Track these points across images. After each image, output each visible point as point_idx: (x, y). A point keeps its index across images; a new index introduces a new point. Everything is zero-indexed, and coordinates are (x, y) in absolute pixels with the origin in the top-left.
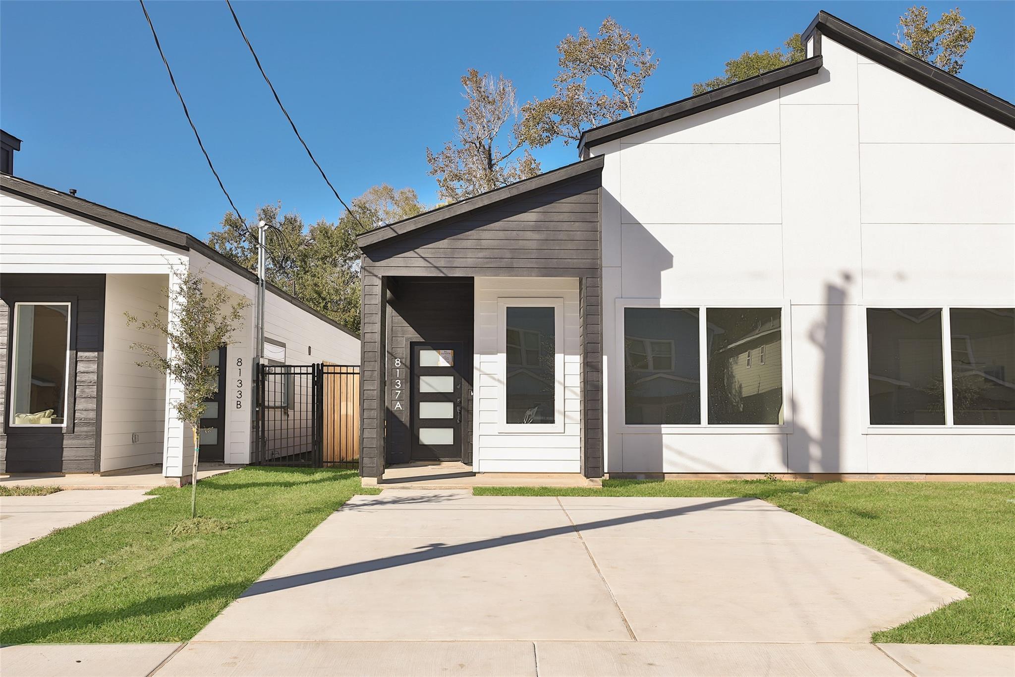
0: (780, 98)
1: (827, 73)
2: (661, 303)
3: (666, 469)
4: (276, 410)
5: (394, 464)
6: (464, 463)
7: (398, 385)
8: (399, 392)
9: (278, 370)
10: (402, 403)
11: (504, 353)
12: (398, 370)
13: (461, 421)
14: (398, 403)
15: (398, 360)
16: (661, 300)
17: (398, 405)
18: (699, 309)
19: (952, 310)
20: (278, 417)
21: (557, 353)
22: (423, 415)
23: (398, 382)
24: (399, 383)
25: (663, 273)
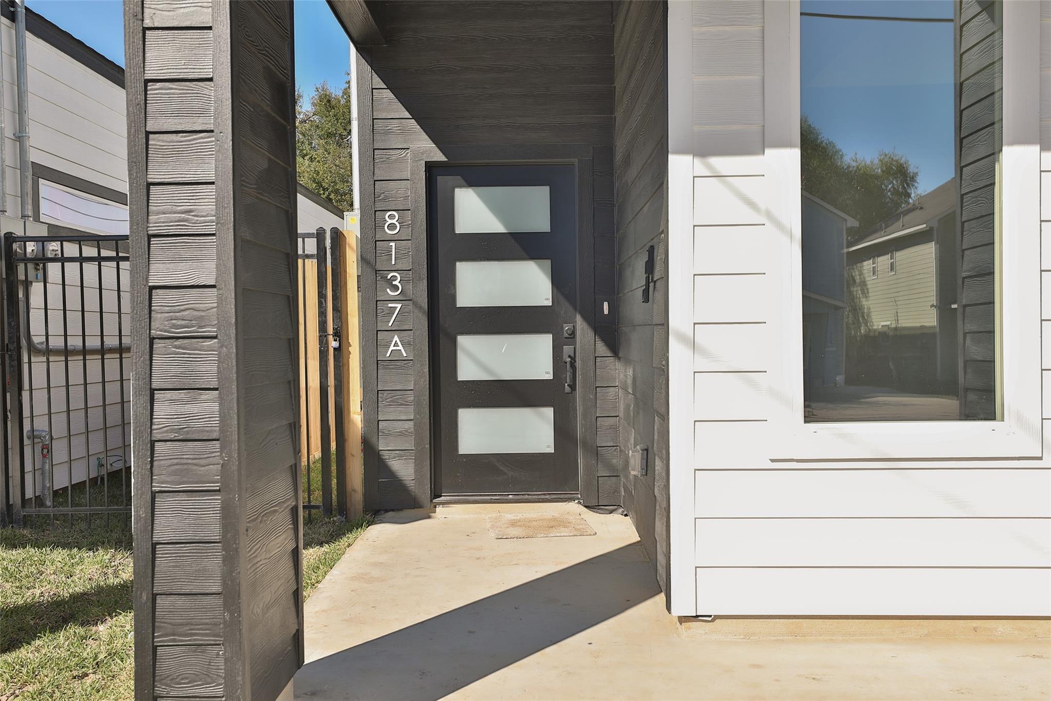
4: (51, 359)
5: (387, 511)
6: (586, 507)
7: (395, 288)
8: (399, 306)
9: (71, 250)
10: (406, 339)
11: (789, 145)
12: (393, 244)
13: (573, 387)
14: (396, 338)
15: (391, 217)
17: (396, 345)
20: (58, 377)
21: (1013, 143)
22: (467, 371)
23: (394, 278)
24: (396, 283)
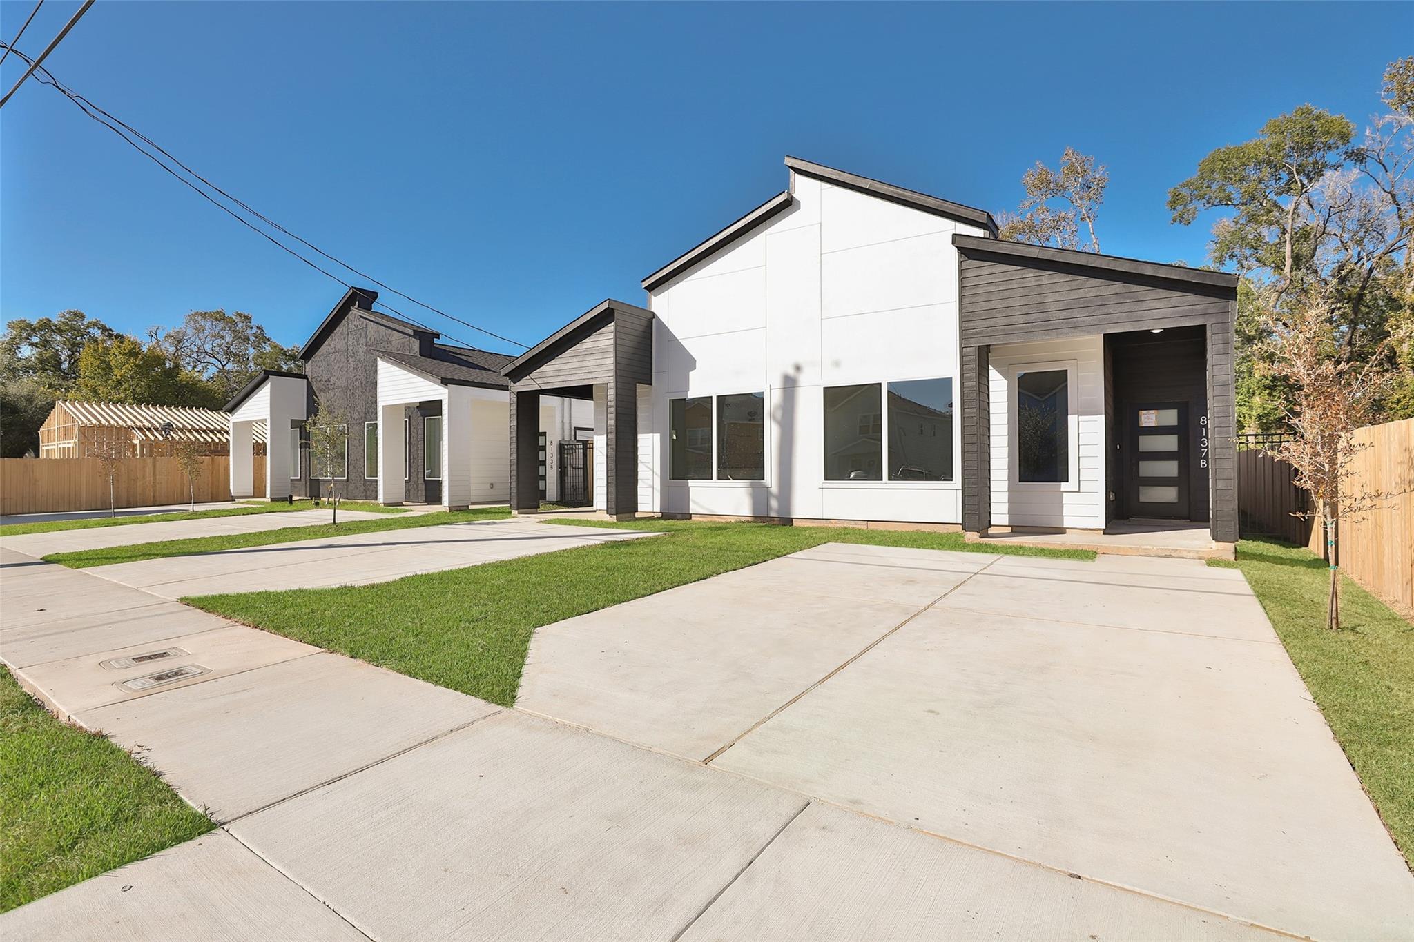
1: (799, 202)
2: (688, 395)
16: (689, 392)
19: (889, 384)
25: (691, 373)
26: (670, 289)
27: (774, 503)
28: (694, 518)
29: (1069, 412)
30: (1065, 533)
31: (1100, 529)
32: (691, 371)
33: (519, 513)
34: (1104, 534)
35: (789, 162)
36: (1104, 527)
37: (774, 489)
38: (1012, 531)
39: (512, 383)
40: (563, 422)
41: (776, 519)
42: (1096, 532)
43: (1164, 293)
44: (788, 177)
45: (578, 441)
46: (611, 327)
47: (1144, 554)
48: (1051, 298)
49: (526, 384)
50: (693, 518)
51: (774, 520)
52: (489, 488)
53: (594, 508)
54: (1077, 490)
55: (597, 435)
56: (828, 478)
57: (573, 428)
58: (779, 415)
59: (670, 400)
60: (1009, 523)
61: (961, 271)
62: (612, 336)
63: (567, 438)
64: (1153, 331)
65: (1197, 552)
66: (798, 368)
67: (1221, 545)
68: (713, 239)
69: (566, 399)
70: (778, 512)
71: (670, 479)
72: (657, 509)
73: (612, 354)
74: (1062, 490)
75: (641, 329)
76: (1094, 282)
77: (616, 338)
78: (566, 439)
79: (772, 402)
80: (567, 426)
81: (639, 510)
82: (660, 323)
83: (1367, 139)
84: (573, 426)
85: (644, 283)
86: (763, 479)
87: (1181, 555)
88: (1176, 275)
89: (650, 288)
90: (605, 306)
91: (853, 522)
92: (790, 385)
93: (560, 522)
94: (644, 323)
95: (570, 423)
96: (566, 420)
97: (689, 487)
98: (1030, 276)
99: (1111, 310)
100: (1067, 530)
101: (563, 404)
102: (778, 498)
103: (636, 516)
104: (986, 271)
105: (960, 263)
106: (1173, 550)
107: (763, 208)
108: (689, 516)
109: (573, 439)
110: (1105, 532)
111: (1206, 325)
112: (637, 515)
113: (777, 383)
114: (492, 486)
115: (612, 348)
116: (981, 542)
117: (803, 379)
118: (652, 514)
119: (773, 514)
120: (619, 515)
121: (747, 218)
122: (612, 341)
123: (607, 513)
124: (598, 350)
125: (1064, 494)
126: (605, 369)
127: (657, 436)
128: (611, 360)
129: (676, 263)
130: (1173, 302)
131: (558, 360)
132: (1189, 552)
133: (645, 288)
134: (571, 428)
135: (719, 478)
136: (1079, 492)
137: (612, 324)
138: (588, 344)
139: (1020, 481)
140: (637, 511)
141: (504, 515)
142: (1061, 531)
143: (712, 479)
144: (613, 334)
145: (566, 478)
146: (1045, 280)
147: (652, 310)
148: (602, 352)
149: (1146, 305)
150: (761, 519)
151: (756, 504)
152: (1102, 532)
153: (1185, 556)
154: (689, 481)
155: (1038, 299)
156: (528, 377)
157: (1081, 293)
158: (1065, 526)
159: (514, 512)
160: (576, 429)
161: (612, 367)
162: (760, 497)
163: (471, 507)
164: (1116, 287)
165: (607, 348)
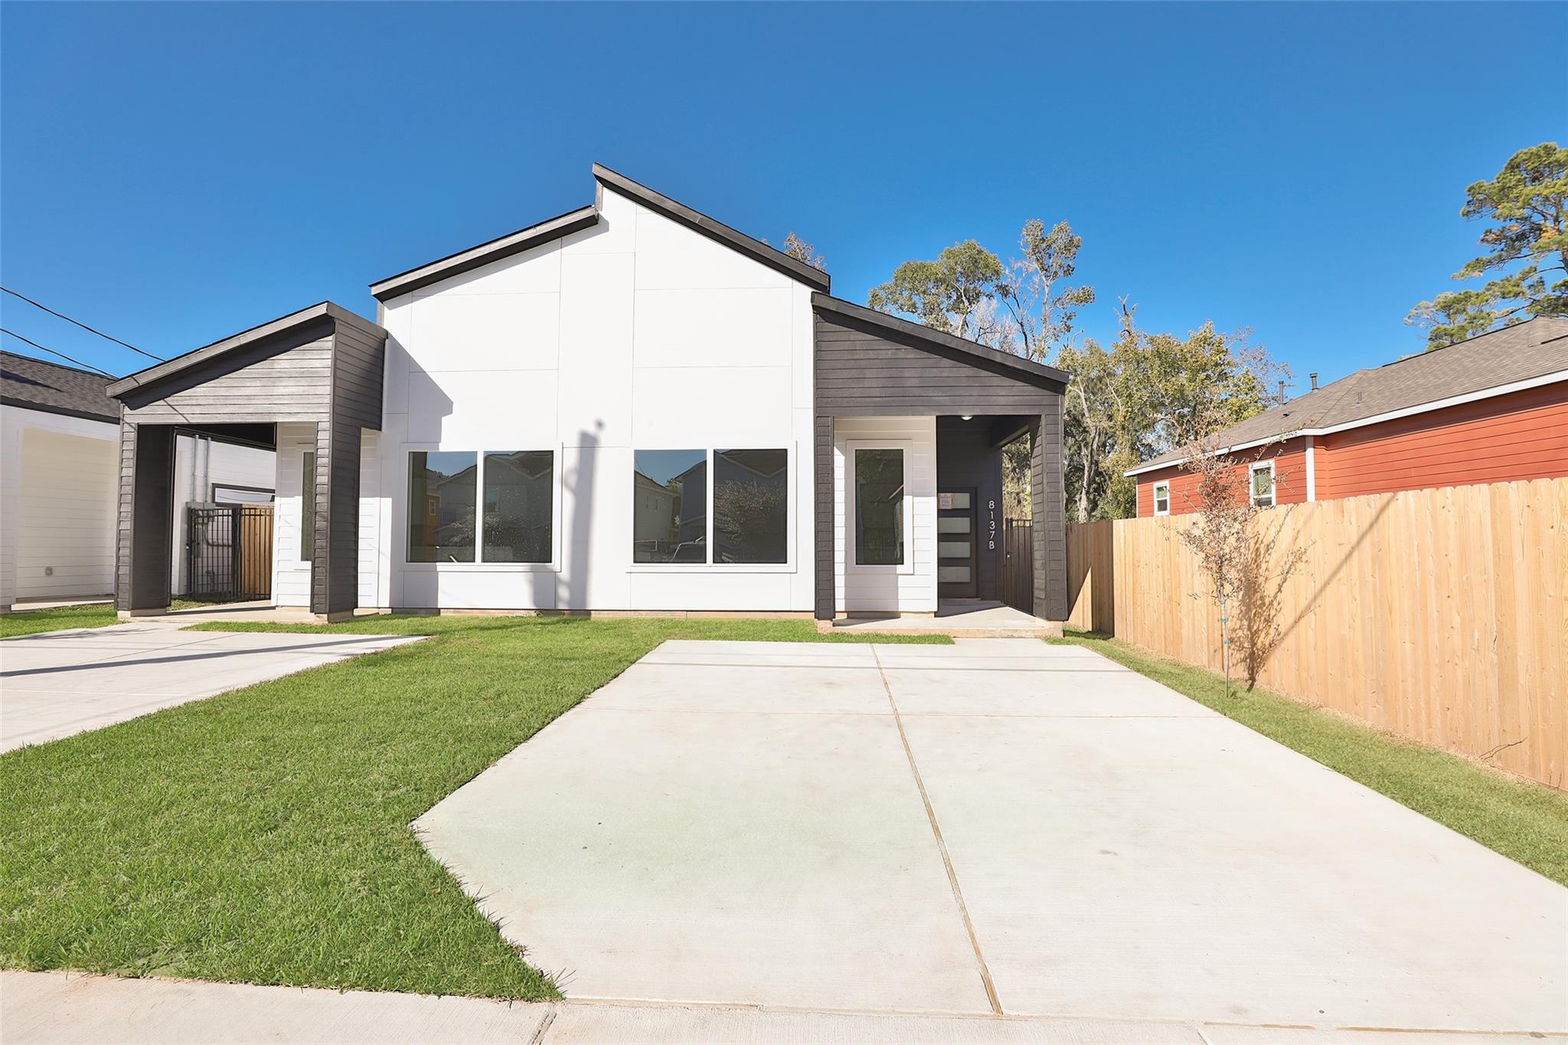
0: (561, 248)
1: (607, 223)
2: (440, 448)
3: (441, 604)
16: (440, 444)
18: (476, 452)
19: (715, 452)
25: (444, 419)
26: (414, 303)
27: (564, 593)
28: (443, 613)
29: (904, 493)
30: (899, 617)
31: (932, 612)
32: (445, 415)
33: (132, 616)
34: (935, 616)
35: (597, 170)
36: (936, 610)
37: (565, 574)
38: (848, 618)
39: (127, 408)
40: (193, 475)
41: (566, 612)
42: (928, 615)
43: (1008, 382)
44: (595, 190)
45: (218, 504)
46: (328, 342)
47: (990, 635)
48: (907, 374)
49: (156, 413)
50: (441, 614)
51: (564, 614)
52: (43, 574)
53: (273, 603)
54: (912, 573)
55: (281, 497)
56: (637, 560)
57: (210, 485)
58: (573, 480)
59: (410, 452)
60: (846, 608)
61: (817, 333)
62: (329, 355)
63: (199, 499)
64: (964, 418)
65: (1034, 631)
66: (600, 425)
67: (1052, 624)
68: (487, 247)
69: (201, 442)
70: (569, 603)
71: (407, 561)
72: (385, 602)
73: (329, 382)
74: (898, 573)
75: (371, 351)
76: (947, 362)
77: (335, 359)
78: (197, 501)
79: (564, 465)
80: (200, 482)
81: (359, 606)
82: (397, 346)
83: (1008, 277)
84: (211, 481)
85: (373, 288)
86: (551, 562)
87: (1020, 635)
88: (1021, 365)
89: (383, 297)
90: (322, 310)
91: (668, 613)
92: (588, 445)
93: (227, 627)
94: (375, 345)
95: (206, 476)
96: (200, 473)
97: (437, 572)
98: (888, 350)
99: (961, 392)
100: (902, 614)
101: (195, 448)
102: (570, 586)
103: (355, 614)
104: (844, 337)
105: (816, 324)
106: (1014, 630)
107: (560, 220)
108: (437, 611)
109: (209, 500)
110: (937, 615)
111: (1040, 416)
112: (357, 612)
113: (573, 441)
114: (49, 571)
115: (328, 372)
116: (836, 631)
117: (604, 438)
118: (376, 611)
119: (561, 606)
120: (331, 615)
121: (538, 228)
122: (329, 363)
123: (311, 612)
124: (303, 372)
125: (899, 576)
126: (316, 401)
127: (388, 502)
128: (325, 389)
129: (428, 268)
130: (1015, 391)
131: (223, 381)
132: (1027, 632)
133: (374, 296)
134: (207, 485)
135: (484, 561)
136: (913, 574)
137: (330, 338)
138: (283, 362)
139: (857, 564)
140: (357, 607)
141: (103, 620)
142: (893, 615)
143: (474, 561)
144: (330, 352)
145: (200, 560)
146: (901, 355)
147: (385, 328)
148: (311, 375)
149: (992, 391)
150: (547, 611)
151: (537, 592)
152: (933, 615)
153: (1023, 636)
154: (438, 564)
155: (894, 373)
156: (161, 402)
157: (935, 372)
158: (900, 610)
159: (124, 614)
160: (215, 486)
161: (328, 400)
162: (544, 587)
163: (15, 607)
164: (967, 370)
165: (317, 372)
